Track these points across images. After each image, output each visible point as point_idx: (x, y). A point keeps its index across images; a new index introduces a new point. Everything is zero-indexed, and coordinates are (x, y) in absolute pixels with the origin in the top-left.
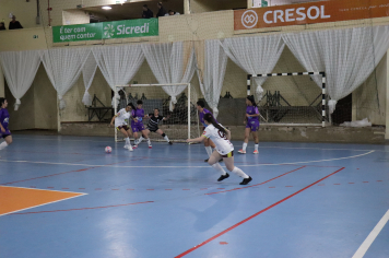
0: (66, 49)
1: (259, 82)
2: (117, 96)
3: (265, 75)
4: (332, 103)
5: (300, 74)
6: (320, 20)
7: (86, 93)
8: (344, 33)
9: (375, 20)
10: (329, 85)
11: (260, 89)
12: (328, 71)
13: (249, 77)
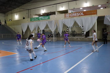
0: (33, 22)
1: (70, 28)
2: (42, 32)
3: (71, 27)
4: (85, 33)
5: (78, 27)
6: (82, 15)
7: (36, 31)
8: (87, 18)
9: (92, 15)
10: (84, 29)
11: (70, 30)
12: (84, 26)
13: (68, 27)
